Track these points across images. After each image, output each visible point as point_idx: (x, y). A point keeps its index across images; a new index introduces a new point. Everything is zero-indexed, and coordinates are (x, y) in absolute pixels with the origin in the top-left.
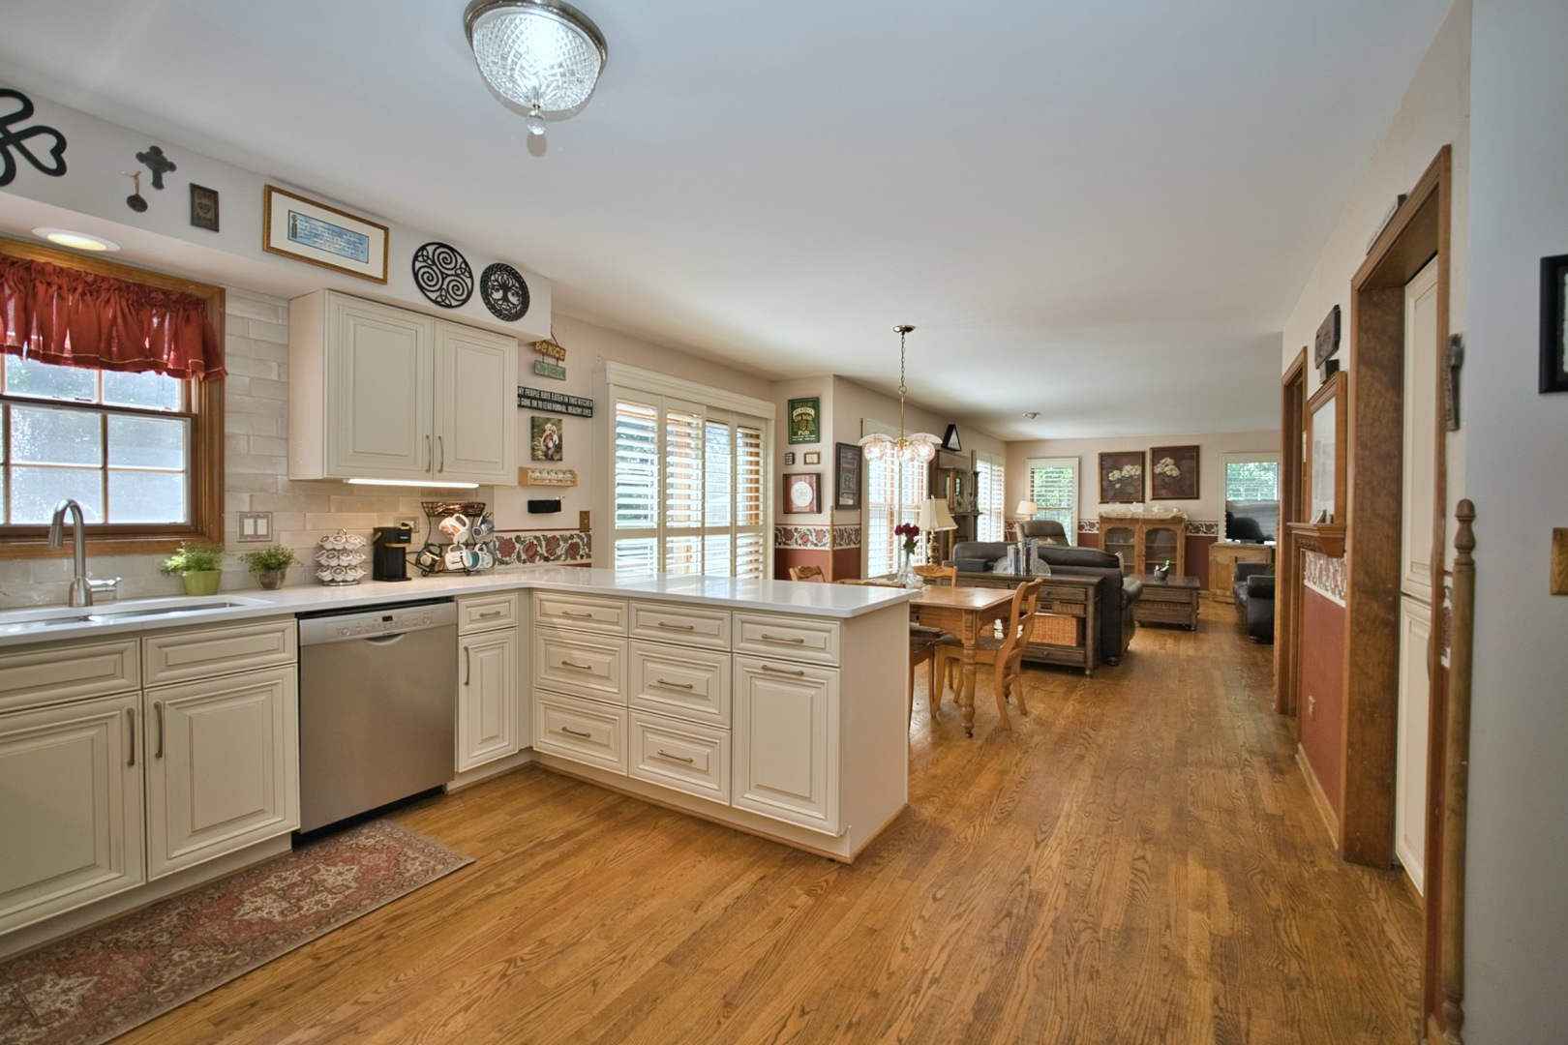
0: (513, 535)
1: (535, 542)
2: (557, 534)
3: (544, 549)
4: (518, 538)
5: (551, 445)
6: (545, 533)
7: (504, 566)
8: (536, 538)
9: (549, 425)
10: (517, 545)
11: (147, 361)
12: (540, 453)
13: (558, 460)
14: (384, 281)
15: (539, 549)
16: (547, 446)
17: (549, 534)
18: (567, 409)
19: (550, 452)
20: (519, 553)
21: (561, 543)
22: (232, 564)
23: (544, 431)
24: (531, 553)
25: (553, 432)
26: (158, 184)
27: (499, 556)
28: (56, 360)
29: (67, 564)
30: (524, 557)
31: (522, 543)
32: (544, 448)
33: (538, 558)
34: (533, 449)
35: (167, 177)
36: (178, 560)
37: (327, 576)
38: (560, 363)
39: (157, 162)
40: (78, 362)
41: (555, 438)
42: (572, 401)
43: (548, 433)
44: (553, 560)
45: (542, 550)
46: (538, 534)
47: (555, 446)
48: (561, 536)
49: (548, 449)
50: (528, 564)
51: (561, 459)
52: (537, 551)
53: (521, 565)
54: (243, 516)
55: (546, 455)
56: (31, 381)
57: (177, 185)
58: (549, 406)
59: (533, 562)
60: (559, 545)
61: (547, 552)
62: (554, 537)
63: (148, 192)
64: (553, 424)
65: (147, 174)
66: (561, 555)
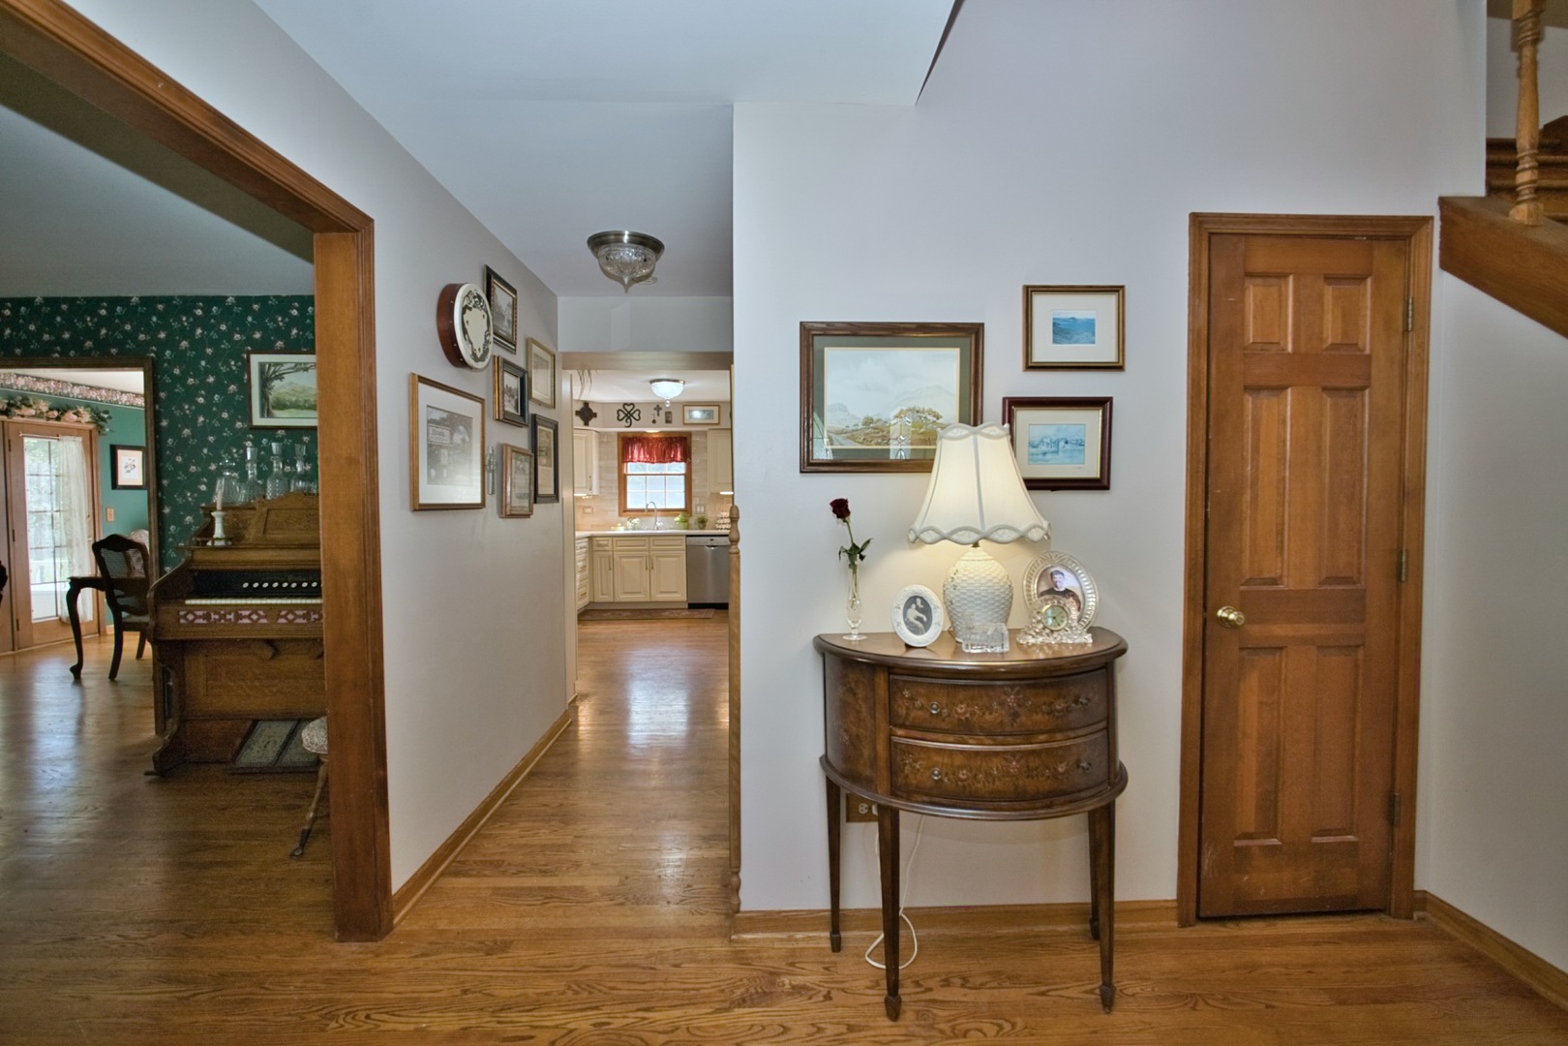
11: (673, 460)
14: (719, 424)
22: (692, 521)
26: (658, 415)
28: (653, 463)
29: (653, 519)
35: (661, 412)
36: (677, 519)
37: (717, 526)
39: (658, 409)
40: (658, 462)
54: (697, 506)
56: (654, 469)
57: (662, 413)
63: (657, 418)
65: (656, 412)
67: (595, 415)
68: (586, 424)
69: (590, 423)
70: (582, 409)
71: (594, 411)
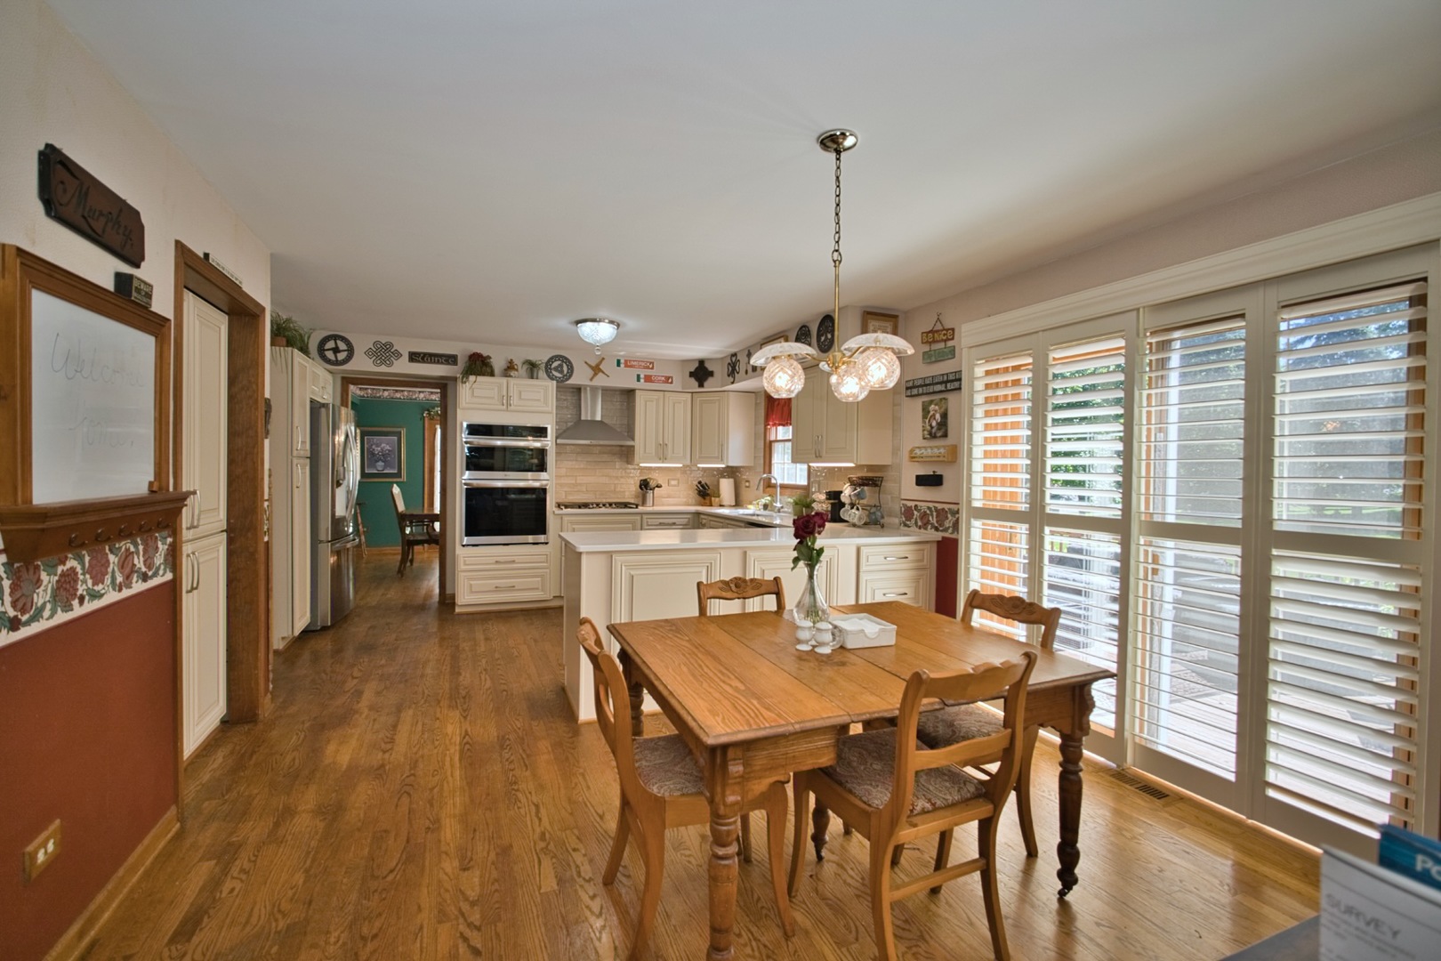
0: (913, 504)
1: (928, 512)
2: (946, 507)
3: (935, 519)
4: (916, 506)
5: (934, 424)
6: (936, 505)
7: (906, 528)
8: (929, 508)
9: (933, 406)
10: (915, 513)
12: (926, 432)
13: (940, 437)
15: (931, 519)
16: (931, 426)
17: (940, 506)
18: (946, 387)
19: (934, 430)
20: (916, 519)
21: (949, 516)
23: (929, 412)
24: (925, 521)
25: (936, 411)
27: (904, 519)
30: (920, 523)
31: (919, 511)
32: (929, 428)
33: (929, 527)
34: (924, 430)
38: (950, 344)
41: (938, 416)
42: (951, 377)
43: (932, 413)
44: (942, 531)
45: (933, 520)
46: (931, 505)
47: (938, 424)
48: (949, 509)
49: (932, 427)
50: (922, 530)
51: (945, 435)
52: (929, 520)
53: (917, 530)
55: (930, 434)
58: (931, 389)
59: (926, 529)
60: (947, 518)
61: (937, 522)
62: (943, 509)
64: (936, 405)
66: (949, 527)
67: (711, 374)
68: (701, 385)
69: (706, 384)
70: (697, 369)
71: (710, 369)
